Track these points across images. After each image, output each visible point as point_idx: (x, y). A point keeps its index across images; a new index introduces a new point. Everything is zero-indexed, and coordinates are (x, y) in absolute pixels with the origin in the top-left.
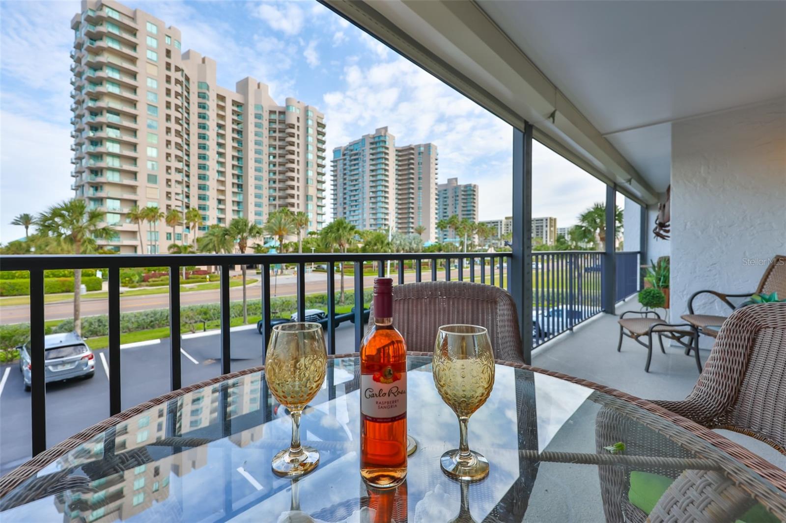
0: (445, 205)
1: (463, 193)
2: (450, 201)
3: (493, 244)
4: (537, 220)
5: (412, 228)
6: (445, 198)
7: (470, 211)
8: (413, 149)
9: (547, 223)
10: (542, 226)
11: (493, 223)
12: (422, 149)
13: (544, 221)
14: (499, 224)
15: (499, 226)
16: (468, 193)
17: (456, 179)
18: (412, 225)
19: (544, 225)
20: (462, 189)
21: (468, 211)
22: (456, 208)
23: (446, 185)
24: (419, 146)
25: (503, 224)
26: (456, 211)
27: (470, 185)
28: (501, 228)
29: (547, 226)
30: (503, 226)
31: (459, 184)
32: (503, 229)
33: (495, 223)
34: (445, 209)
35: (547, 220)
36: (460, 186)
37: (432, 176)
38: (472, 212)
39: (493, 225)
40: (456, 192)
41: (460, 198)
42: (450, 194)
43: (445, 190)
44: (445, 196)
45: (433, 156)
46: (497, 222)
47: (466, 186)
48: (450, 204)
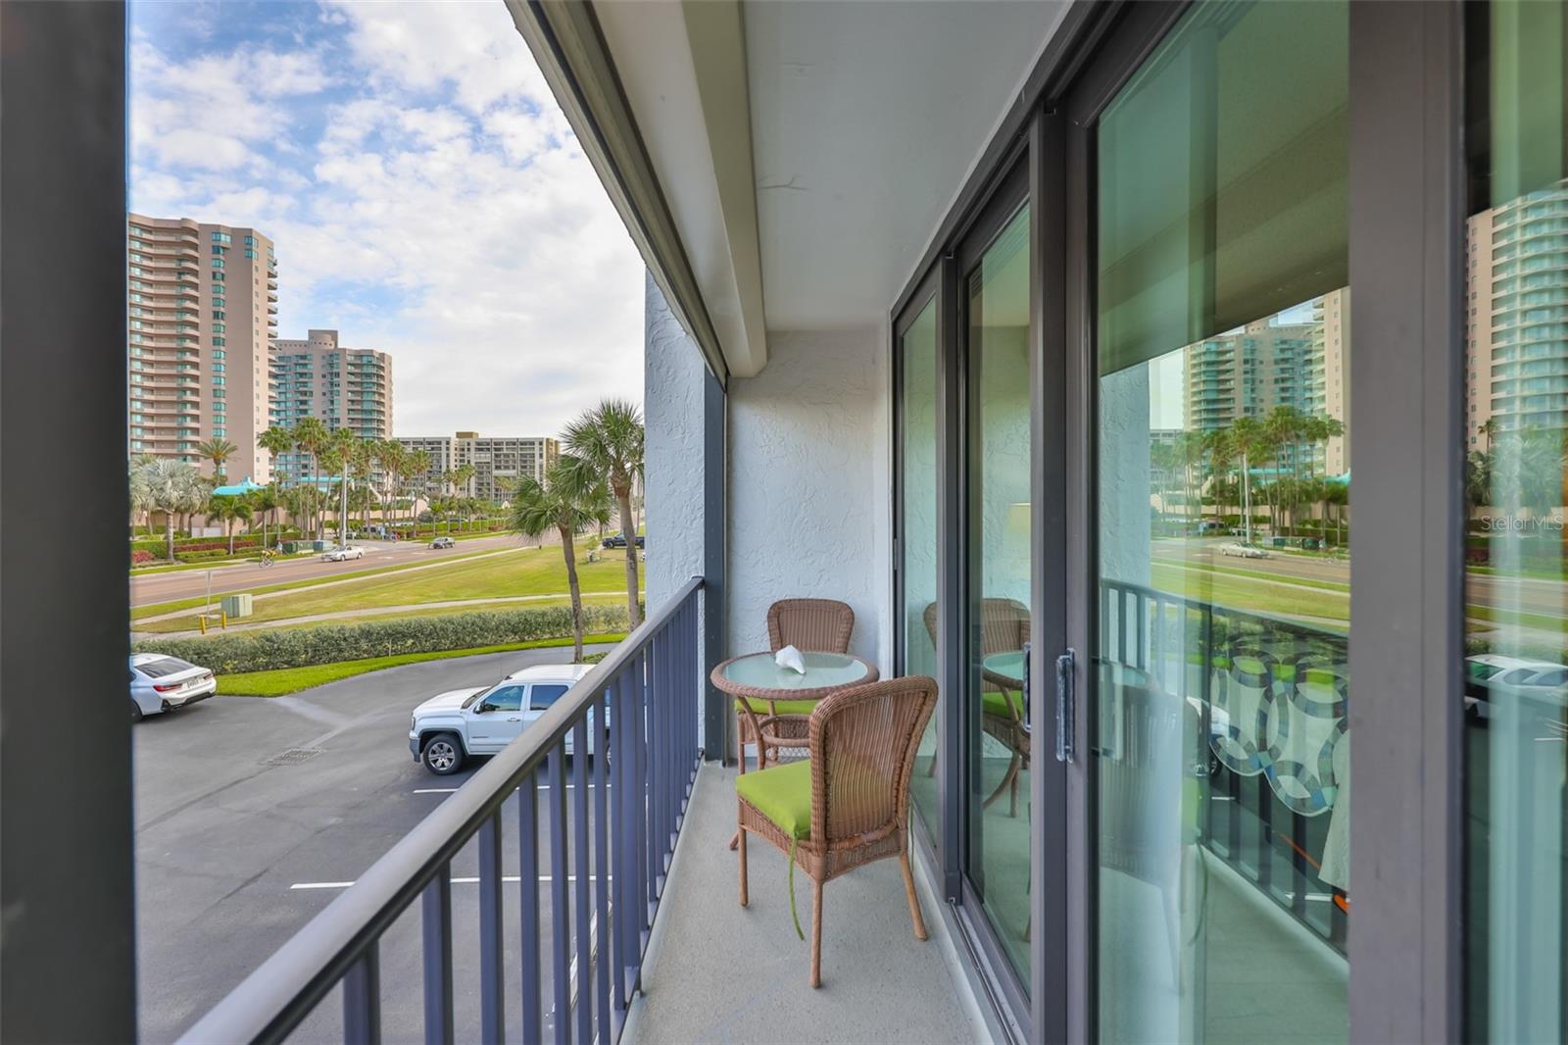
0: (304, 393)
1: (351, 369)
2: (316, 385)
3: (430, 489)
4: (522, 444)
5: (194, 444)
6: (302, 375)
7: (371, 412)
8: (194, 233)
9: (541, 449)
10: (533, 455)
11: (430, 443)
12: (225, 239)
13: (537, 446)
14: (444, 446)
15: (444, 452)
16: (366, 370)
17: (334, 334)
18: (190, 437)
19: (537, 453)
20: (350, 359)
21: (363, 411)
22: (332, 402)
23: (305, 344)
24: (216, 230)
25: (452, 446)
26: (332, 410)
27: (370, 353)
28: (448, 455)
29: (541, 456)
30: (452, 452)
31: (340, 345)
32: (452, 458)
33: (435, 444)
34: (304, 402)
35: (541, 444)
36: (345, 350)
37: (259, 313)
38: (375, 416)
39: (429, 447)
40: (331, 365)
41: (344, 379)
42: (316, 367)
43: (303, 357)
44: (300, 370)
45: (259, 264)
46: (440, 443)
47: (359, 355)
48: (317, 394)
